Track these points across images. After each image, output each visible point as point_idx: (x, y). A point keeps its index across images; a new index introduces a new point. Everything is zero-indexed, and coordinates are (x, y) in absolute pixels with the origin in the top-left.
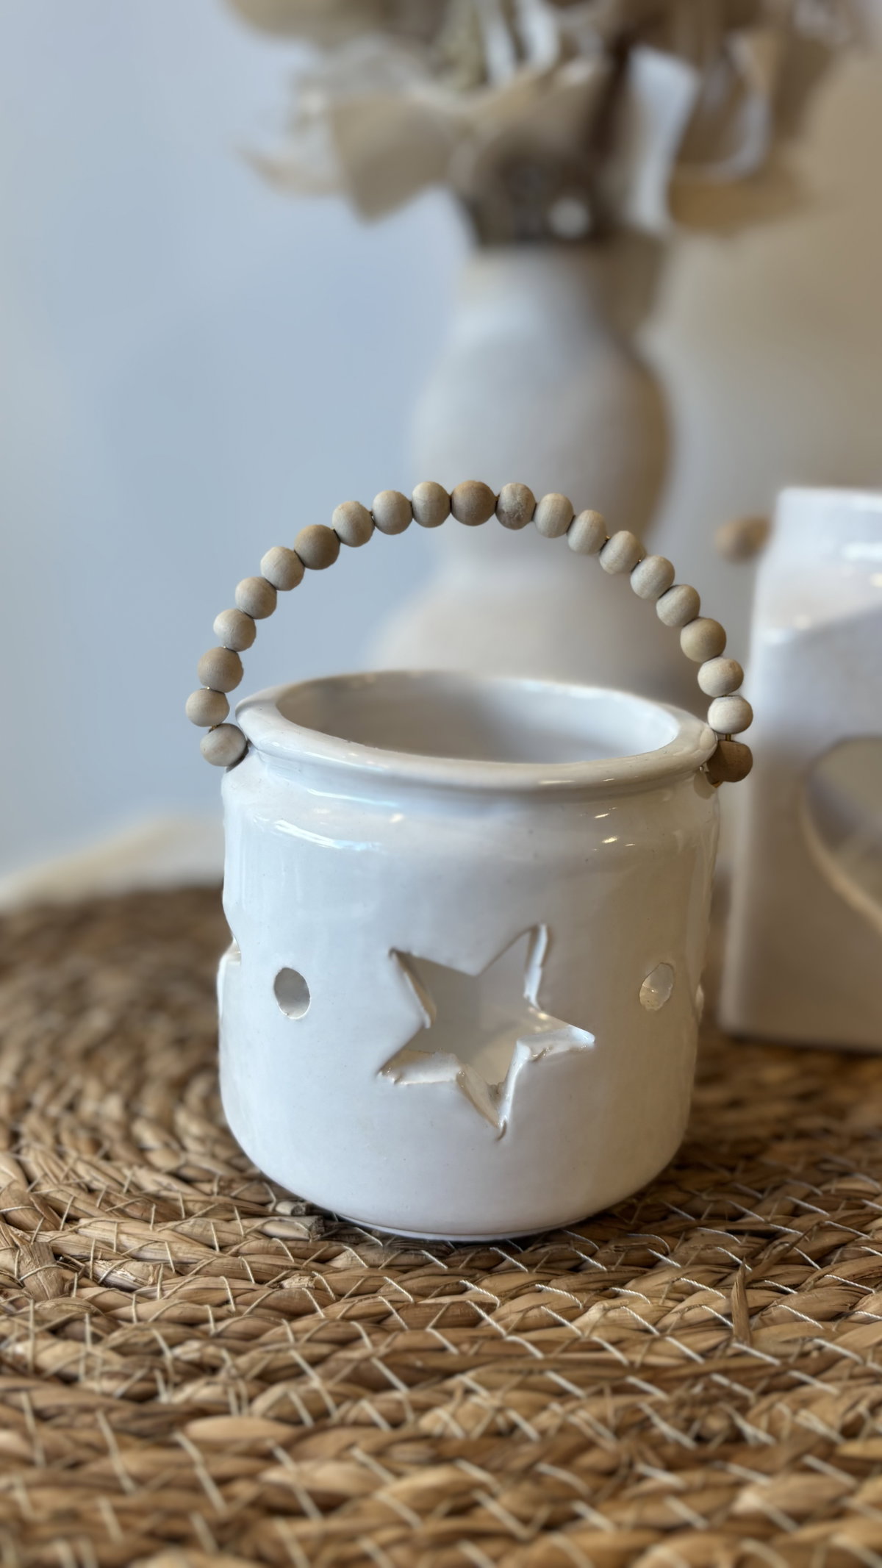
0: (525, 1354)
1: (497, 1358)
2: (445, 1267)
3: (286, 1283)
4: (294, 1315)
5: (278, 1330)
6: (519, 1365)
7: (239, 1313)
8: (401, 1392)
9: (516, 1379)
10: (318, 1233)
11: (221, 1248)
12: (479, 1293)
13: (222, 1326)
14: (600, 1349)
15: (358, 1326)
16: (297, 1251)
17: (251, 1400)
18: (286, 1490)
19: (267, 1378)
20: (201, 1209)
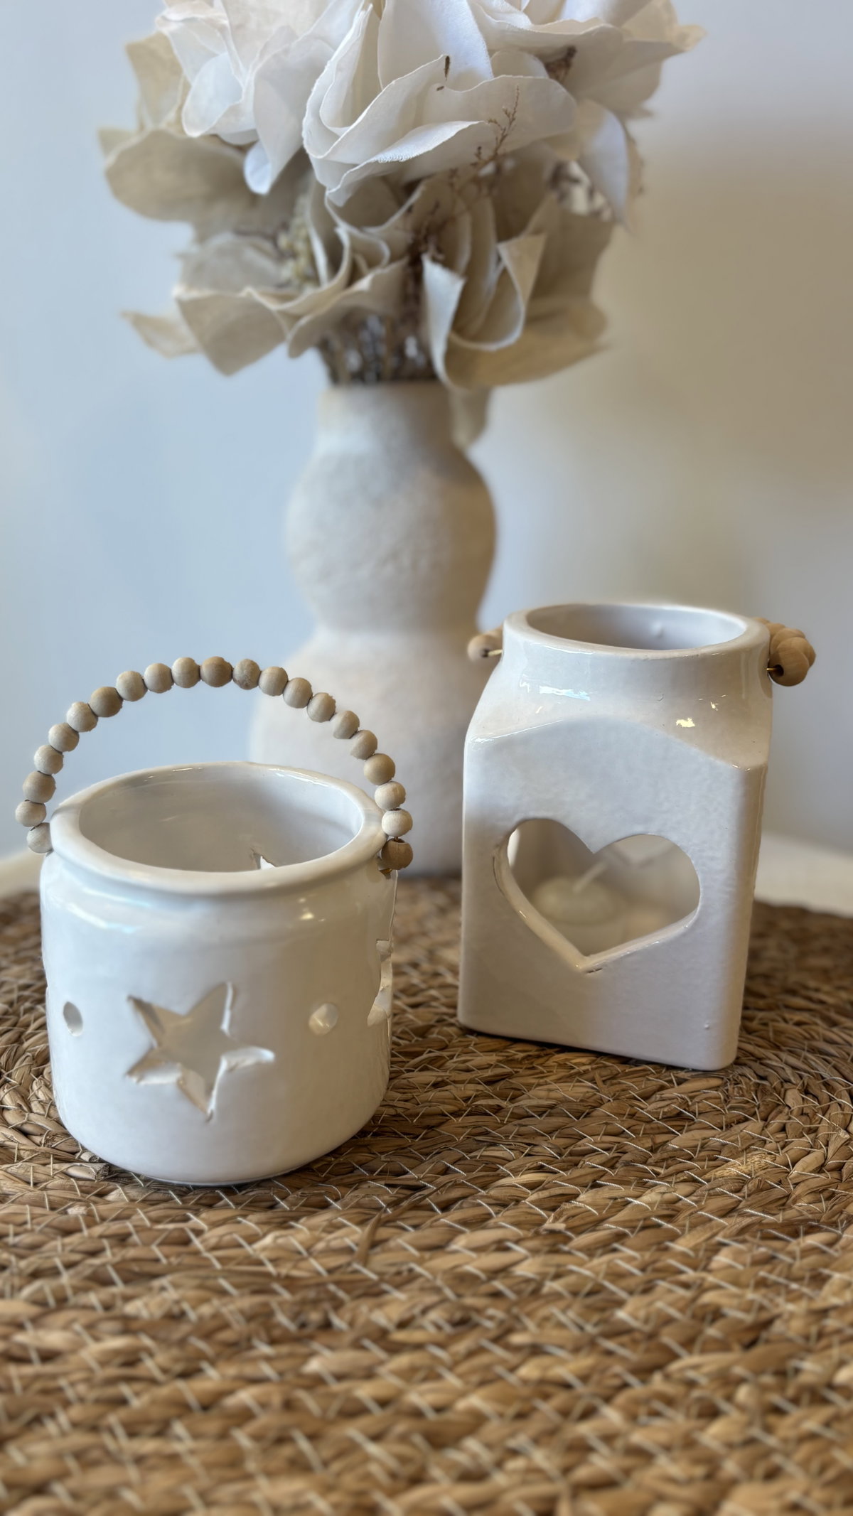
0: (210, 1266)
1: (191, 1267)
2: (180, 1203)
3: (70, 1211)
4: (67, 1232)
5: (53, 1244)
6: (202, 1273)
7: (32, 1231)
8: (120, 1288)
9: (196, 1282)
10: (103, 1175)
11: (35, 1184)
12: (196, 1223)
13: (17, 1239)
14: (260, 1263)
15: (106, 1242)
16: (83, 1188)
17: (21, 1288)
18: (24, 1347)
19: (35, 1275)
20: (28, 1156)
